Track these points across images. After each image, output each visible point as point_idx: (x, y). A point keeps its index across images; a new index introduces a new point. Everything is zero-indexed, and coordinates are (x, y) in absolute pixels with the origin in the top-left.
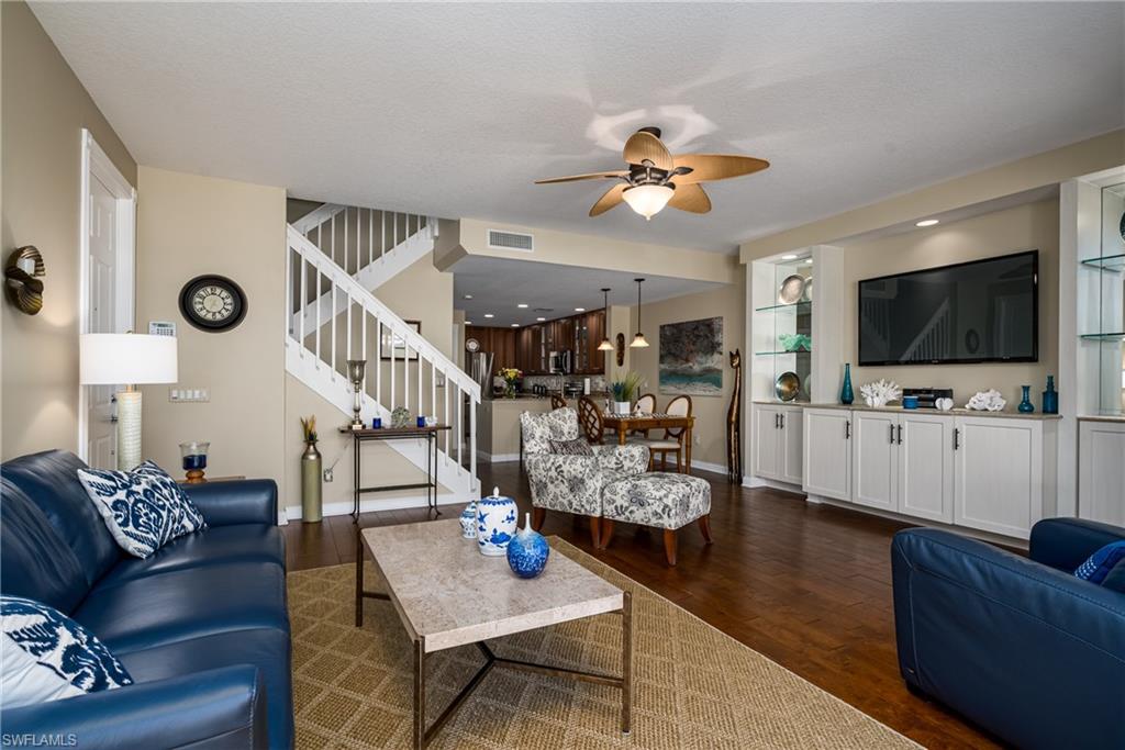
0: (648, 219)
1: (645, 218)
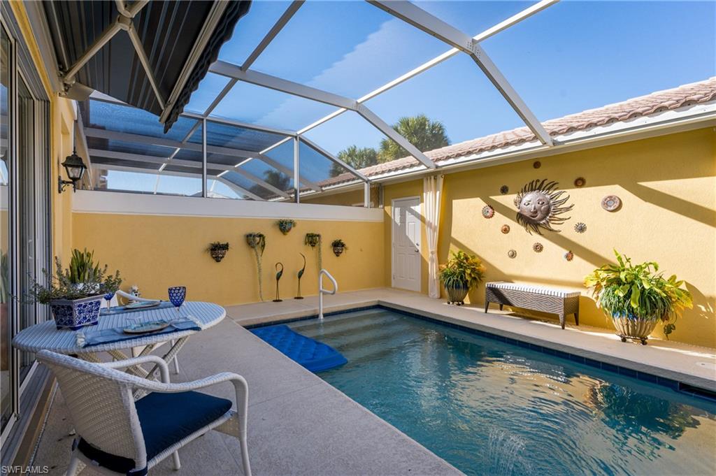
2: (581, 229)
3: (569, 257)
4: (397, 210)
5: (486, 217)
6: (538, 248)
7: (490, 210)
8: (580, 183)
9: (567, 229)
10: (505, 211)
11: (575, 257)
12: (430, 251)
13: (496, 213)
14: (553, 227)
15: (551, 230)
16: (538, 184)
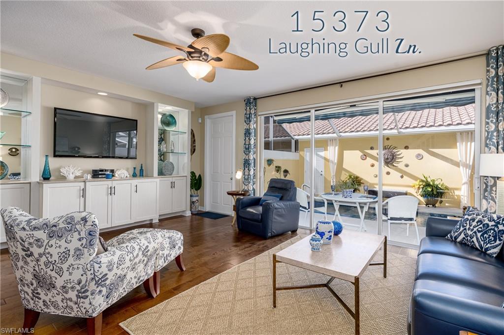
0: (197, 80)
1: (196, 79)
2: (407, 166)
3: (402, 177)
4: (308, 154)
5: (363, 159)
6: (388, 173)
7: (365, 157)
8: (406, 148)
9: (401, 166)
10: (372, 157)
11: (404, 176)
12: (332, 175)
13: (367, 158)
14: (395, 164)
15: (394, 166)
16: (388, 147)
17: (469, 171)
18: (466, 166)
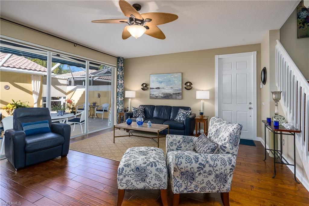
0: (136, 38)
17: (37, 97)
18: (36, 93)
